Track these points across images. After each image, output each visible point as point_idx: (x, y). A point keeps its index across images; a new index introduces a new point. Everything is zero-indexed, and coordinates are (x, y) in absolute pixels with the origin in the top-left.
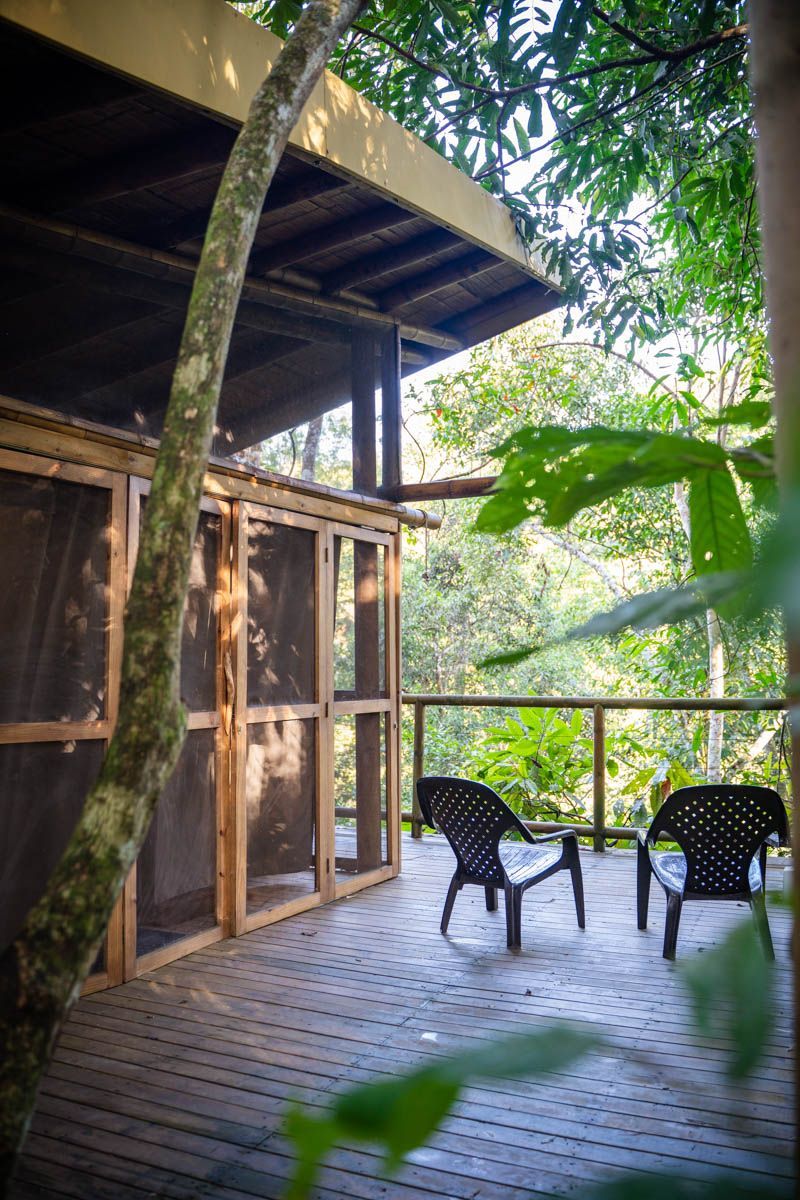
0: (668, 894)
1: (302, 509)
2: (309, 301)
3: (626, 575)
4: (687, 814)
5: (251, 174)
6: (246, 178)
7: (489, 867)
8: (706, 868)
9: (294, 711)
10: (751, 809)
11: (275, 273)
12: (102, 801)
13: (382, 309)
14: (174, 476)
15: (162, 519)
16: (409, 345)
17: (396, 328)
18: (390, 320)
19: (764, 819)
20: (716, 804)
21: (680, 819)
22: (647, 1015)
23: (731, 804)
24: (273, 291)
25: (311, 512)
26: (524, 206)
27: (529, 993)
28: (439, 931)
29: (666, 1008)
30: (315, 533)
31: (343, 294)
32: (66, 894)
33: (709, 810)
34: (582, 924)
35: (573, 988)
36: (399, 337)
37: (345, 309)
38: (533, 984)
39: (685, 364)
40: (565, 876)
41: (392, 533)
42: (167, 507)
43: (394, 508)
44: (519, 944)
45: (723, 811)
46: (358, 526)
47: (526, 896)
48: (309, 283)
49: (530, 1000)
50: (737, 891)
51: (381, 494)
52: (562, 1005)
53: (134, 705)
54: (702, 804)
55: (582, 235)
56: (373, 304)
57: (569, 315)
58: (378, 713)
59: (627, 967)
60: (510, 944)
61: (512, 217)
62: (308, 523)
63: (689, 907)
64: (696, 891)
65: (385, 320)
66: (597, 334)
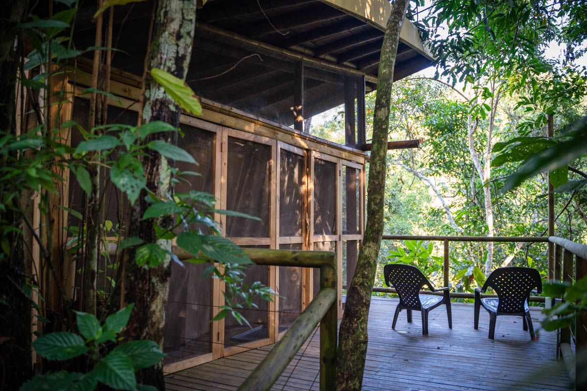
0: (490, 313)
1: (332, 154)
2: (333, 67)
3: (437, 184)
4: (500, 279)
5: (394, 46)
6: (392, 48)
7: (414, 302)
8: (507, 302)
9: (330, 237)
10: (527, 277)
11: (322, 56)
12: (369, 247)
13: (358, 69)
14: (381, 147)
15: (379, 160)
16: (368, 84)
17: (363, 76)
18: (361, 73)
19: (531, 282)
20: (512, 275)
21: (497, 281)
22: (490, 356)
23: (518, 275)
24: (322, 63)
25: (334, 155)
26: (424, 27)
27: (439, 348)
28: (391, 328)
29: (496, 354)
30: (336, 164)
31: (345, 63)
32: (366, 273)
33: (509, 278)
34: (450, 327)
35: (456, 347)
36: (365, 80)
37: (346, 70)
38: (439, 346)
39: (485, 92)
40: (444, 306)
41: (362, 164)
42: (380, 157)
43: (363, 154)
44: (428, 333)
45: (515, 278)
46: (351, 161)
47: (430, 313)
48: (333, 59)
49: (440, 350)
50: (519, 312)
51: (357, 147)
52: (454, 352)
53: (375, 218)
54: (506, 275)
55: (448, 39)
56: (354, 66)
57: (437, 71)
58: (356, 241)
59: (475, 341)
60: (423, 333)
61: (419, 31)
62: (334, 160)
63: (499, 318)
64: (503, 312)
65: (359, 73)
66: (449, 79)
